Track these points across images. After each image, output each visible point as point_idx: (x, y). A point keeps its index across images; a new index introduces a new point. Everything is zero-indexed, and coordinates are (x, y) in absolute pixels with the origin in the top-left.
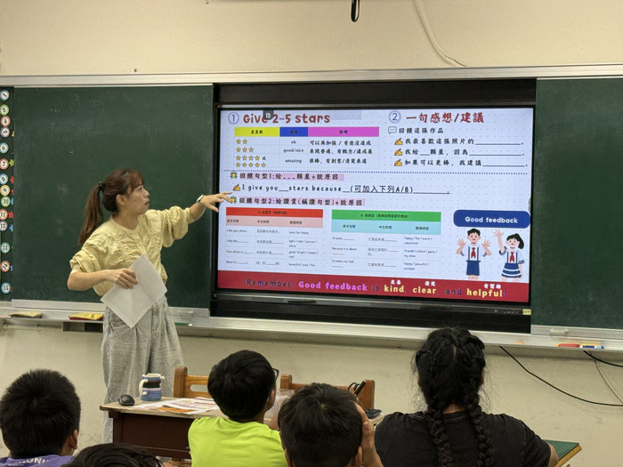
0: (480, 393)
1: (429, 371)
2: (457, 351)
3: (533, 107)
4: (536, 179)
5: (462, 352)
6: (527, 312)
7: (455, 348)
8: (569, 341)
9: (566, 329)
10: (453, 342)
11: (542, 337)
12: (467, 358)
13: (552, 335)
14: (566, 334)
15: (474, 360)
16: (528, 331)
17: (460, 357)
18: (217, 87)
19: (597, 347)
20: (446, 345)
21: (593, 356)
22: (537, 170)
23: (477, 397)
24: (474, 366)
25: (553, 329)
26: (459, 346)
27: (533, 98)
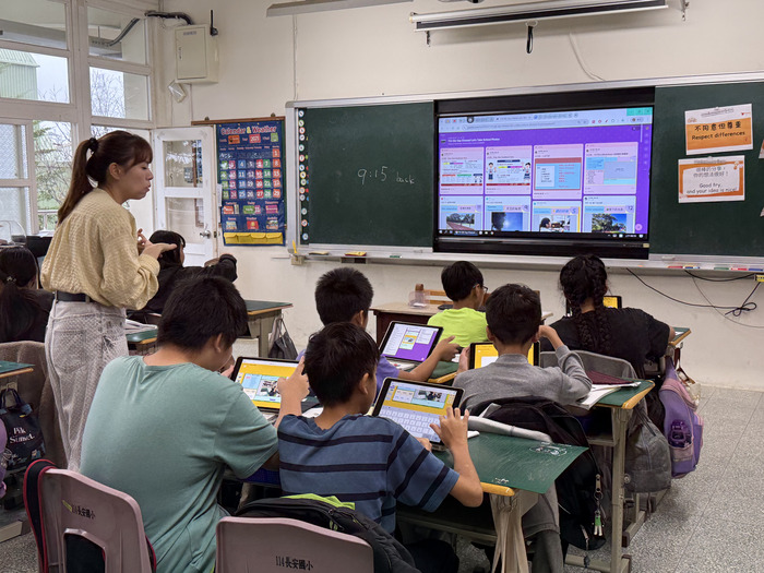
6: (646, 245)
8: (675, 264)
9: (673, 256)
11: (657, 262)
13: (663, 260)
14: (673, 259)
16: (647, 258)
18: (437, 103)
19: (695, 267)
21: (691, 274)
25: (664, 256)
27: (653, 101)
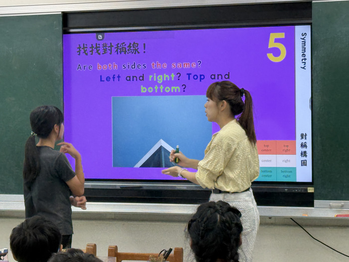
0: (239, 251)
1: (199, 234)
2: (220, 218)
3: (310, 24)
4: (315, 82)
5: (224, 218)
6: (311, 190)
7: (218, 216)
8: (345, 212)
9: (342, 202)
10: (217, 211)
11: (323, 210)
12: (229, 224)
13: (331, 207)
14: (342, 207)
15: (233, 225)
16: (312, 205)
17: (223, 222)
18: (65, 15)
20: (211, 214)
22: (315, 75)
23: (237, 254)
24: (234, 228)
26: (222, 214)
27: (310, 17)
